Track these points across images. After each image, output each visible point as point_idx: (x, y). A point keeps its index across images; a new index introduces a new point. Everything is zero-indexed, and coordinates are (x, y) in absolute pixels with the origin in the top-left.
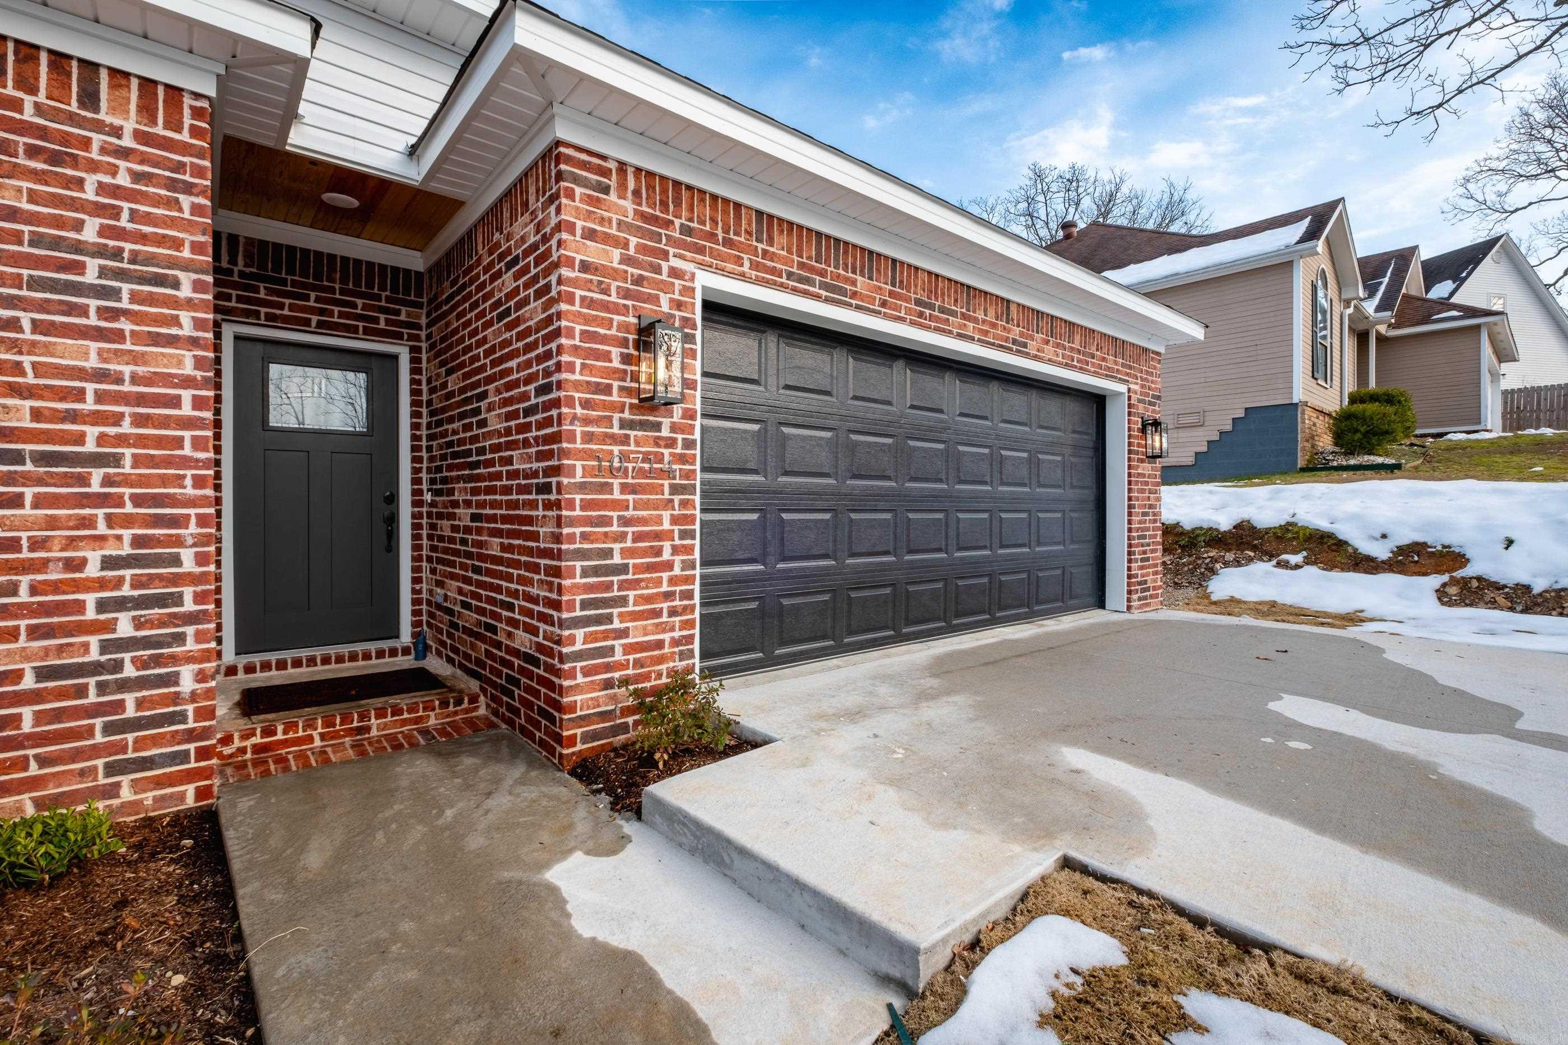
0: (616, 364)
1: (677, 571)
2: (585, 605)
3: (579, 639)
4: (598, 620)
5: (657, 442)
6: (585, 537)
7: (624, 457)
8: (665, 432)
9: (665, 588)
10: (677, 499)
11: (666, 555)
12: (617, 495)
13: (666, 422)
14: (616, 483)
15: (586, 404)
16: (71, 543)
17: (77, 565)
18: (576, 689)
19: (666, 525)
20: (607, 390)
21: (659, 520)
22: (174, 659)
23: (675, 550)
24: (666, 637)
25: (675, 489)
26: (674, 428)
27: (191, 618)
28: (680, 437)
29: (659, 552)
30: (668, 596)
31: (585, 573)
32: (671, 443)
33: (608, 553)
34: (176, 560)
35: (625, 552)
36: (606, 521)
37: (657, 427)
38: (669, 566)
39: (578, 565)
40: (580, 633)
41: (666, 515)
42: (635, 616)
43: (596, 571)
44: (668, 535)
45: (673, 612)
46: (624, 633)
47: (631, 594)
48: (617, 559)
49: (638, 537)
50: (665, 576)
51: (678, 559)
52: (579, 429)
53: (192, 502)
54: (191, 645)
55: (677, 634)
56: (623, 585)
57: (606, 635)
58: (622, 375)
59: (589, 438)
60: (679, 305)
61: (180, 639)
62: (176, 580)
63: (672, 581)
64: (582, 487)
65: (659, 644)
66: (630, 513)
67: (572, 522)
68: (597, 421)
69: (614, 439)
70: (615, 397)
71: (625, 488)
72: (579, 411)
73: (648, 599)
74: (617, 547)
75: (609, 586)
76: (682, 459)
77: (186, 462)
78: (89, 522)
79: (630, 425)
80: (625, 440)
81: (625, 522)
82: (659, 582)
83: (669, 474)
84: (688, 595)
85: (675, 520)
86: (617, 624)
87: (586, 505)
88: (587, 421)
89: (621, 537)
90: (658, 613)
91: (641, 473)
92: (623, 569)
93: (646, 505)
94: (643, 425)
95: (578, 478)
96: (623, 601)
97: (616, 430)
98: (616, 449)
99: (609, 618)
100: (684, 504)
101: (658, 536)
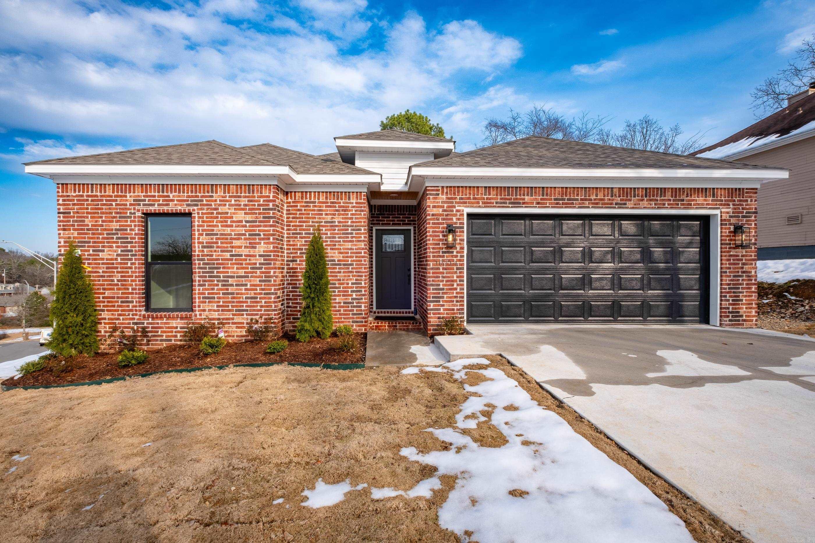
0: (441, 237)
1: (458, 290)
2: (433, 297)
3: (432, 306)
4: (437, 301)
5: (452, 256)
6: (433, 281)
7: (443, 261)
8: (455, 254)
9: (455, 295)
10: (458, 271)
11: (455, 286)
12: (441, 270)
13: (455, 251)
14: (441, 268)
15: (433, 248)
16: (347, 280)
17: (348, 284)
18: (431, 317)
19: (455, 278)
20: (439, 244)
21: (453, 277)
22: (361, 303)
23: (458, 285)
24: (455, 308)
25: (457, 269)
26: (457, 252)
27: (364, 295)
28: (459, 255)
29: (453, 285)
30: (456, 297)
31: (433, 289)
32: (456, 256)
33: (439, 285)
34: (361, 284)
35: (443, 285)
36: (439, 277)
37: (452, 252)
38: (456, 289)
39: (431, 287)
40: (432, 304)
41: (455, 276)
42: (446, 301)
43: (436, 289)
44: (456, 281)
45: (457, 301)
46: (443, 305)
47: (445, 296)
48: (441, 287)
49: (447, 281)
50: (455, 292)
51: (458, 287)
52: (431, 255)
53: (364, 272)
54: (363, 300)
55: (458, 307)
56: (443, 293)
57: (438, 305)
58: (442, 240)
59: (434, 256)
60: (459, 219)
61: (362, 299)
62: (361, 287)
63: (457, 293)
64: (432, 269)
65: (453, 310)
66: (445, 275)
67: (430, 277)
68: (436, 252)
69: (440, 256)
70: (441, 246)
71: (443, 269)
72: (431, 250)
73: (450, 297)
74: (441, 283)
75: (439, 293)
76: (460, 260)
77: (363, 265)
78: (349, 276)
79: (445, 252)
80: (443, 256)
81: (443, 277)
82: (453, 293)
83: (456, 265)
84: (463, 297)
85: (457, 277)
86: (441, 303)
87: (433, 273)
88: (433, 253)
89: (443, 281)
90: (453, 301)
91: (447, 265)
92: (443, 289)
93: (449, 273)
94: (448, 252)
95: (431, 266)
96: (443, 297)
97: (441, 254)
98: (441, 259)
99: (439, 301)
100: (460, 273)
101: (453, 281)
